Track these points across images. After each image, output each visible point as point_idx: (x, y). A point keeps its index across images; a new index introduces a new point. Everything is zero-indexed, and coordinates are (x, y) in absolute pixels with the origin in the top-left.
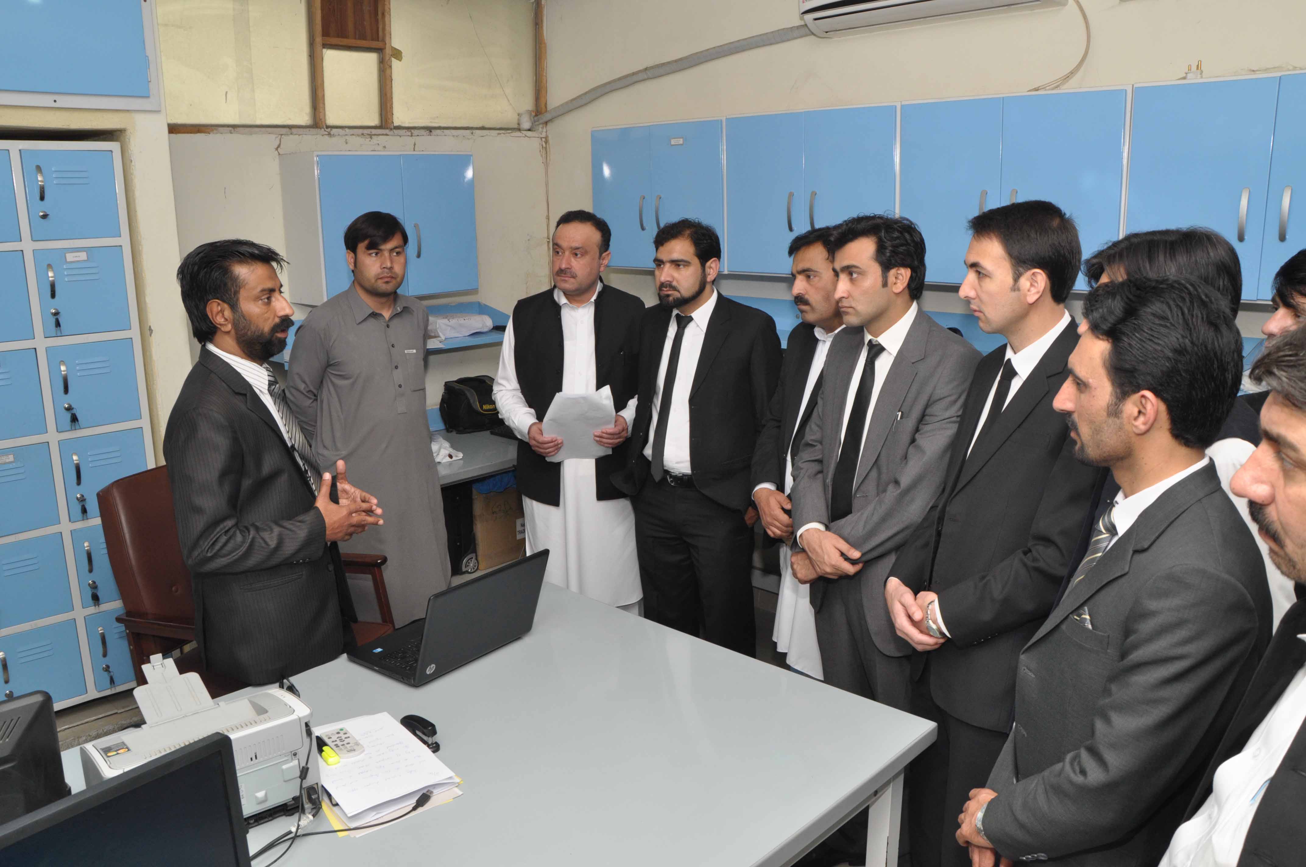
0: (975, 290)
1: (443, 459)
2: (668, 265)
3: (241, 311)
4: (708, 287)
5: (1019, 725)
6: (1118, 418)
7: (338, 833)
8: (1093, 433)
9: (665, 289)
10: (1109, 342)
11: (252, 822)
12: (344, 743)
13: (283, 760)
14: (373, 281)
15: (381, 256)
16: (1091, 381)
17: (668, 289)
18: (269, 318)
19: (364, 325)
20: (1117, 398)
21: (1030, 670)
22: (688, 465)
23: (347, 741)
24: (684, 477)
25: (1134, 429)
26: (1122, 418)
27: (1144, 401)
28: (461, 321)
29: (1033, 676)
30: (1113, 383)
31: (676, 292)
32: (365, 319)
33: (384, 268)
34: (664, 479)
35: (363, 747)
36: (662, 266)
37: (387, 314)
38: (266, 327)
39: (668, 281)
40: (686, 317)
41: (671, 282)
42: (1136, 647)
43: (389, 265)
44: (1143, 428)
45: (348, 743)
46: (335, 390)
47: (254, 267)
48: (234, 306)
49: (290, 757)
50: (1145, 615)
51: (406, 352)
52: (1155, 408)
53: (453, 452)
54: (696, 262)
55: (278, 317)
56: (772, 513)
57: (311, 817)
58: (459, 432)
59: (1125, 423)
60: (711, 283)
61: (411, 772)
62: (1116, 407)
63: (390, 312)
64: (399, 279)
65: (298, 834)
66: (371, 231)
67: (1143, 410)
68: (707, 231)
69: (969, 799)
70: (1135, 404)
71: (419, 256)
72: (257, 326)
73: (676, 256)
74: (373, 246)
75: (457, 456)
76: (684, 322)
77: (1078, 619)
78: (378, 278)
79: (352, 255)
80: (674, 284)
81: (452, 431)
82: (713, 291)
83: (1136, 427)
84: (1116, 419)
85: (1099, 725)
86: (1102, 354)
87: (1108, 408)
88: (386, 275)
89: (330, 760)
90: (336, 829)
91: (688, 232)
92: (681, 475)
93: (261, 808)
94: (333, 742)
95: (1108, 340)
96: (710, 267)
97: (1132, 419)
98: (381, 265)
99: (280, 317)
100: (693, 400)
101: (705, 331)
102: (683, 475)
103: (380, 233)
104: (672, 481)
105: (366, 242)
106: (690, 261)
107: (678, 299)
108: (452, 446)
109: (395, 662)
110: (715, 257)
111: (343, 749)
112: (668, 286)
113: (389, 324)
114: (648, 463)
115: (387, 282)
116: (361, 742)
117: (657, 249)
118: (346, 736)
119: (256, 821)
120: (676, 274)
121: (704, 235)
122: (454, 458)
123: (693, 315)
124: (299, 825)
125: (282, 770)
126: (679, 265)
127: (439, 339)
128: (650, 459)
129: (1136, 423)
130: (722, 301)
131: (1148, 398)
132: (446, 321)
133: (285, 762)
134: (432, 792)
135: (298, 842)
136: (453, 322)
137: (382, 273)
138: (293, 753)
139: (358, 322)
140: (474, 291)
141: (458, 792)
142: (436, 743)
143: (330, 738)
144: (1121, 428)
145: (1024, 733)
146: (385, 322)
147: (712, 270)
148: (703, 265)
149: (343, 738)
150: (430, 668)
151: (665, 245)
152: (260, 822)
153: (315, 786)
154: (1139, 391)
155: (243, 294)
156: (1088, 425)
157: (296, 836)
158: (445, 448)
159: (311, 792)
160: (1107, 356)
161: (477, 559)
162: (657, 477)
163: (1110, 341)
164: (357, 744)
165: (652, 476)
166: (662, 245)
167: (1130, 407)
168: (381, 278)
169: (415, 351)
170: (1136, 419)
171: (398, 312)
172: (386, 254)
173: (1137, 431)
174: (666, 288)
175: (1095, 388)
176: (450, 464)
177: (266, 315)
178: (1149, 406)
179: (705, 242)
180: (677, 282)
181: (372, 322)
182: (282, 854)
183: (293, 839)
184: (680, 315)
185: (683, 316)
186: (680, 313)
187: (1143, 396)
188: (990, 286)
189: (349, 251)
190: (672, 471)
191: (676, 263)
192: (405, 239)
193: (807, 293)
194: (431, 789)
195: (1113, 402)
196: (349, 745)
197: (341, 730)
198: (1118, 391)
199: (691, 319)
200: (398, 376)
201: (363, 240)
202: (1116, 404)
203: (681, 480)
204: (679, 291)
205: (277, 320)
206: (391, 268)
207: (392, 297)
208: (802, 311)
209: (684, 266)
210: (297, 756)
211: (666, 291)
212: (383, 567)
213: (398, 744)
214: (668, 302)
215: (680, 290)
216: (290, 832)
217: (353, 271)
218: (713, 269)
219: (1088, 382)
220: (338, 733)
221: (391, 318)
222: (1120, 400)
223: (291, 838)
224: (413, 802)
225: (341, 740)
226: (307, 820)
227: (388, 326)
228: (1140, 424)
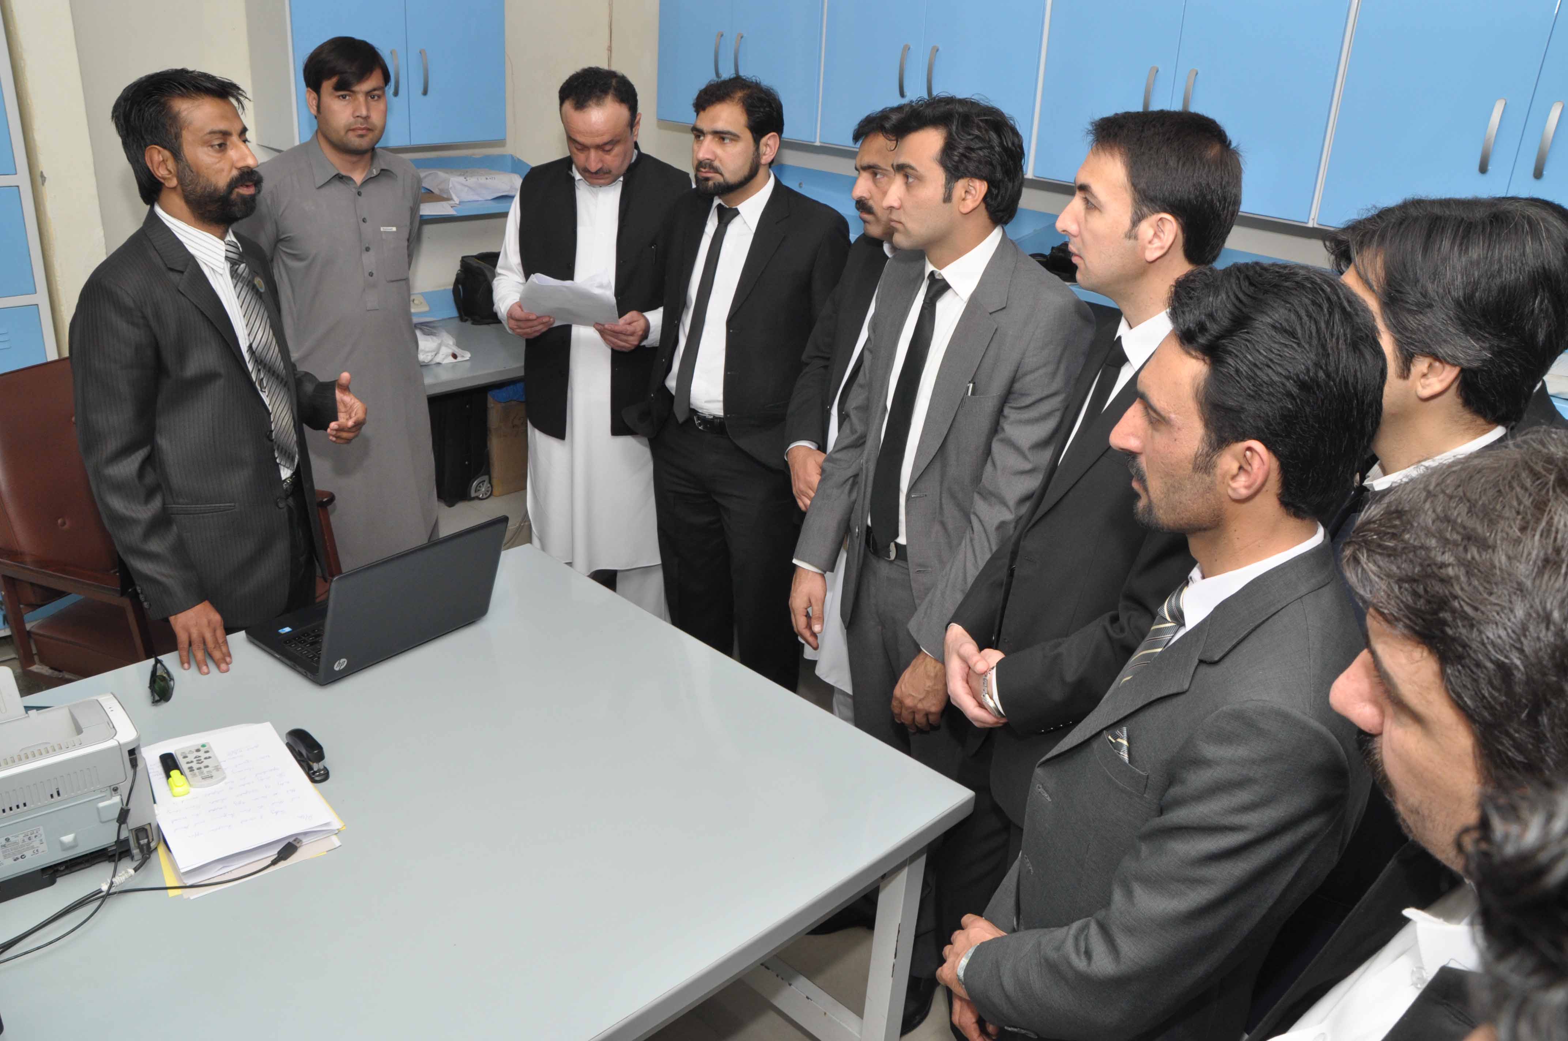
0: (1079, 225)
1: (444, 359)
2: (709, 138)
3: (186, 160)
4: (762, 172)
5: (1025, 856)
6: (1209, 474)
7: (169, 891)
8: (1168, 490)
9: (703, 170)
10: (1205, 363)
11: (62, 868)
12: (202, 765)
13: (99, 796)
14: (342, 133)
15: (355, 100)
16: (1173, 416)
17: (706, 170)
18: (223, 170)
19: (325, 191)
20: (1211, 445)
21: (1047, 791)
22: (720, 405)
23: (206, 762)
24: (716, 420)
25: (1230, 492)
26: (1215, 475)
27: (1248, 453)
28: (482, 180)
29: (1049, 799)
30: (1207, 424)
31: (718, 175)
32: (328, 182)
33: (358, 116)
34: (689, 421)
35: (224, 773)
36: (702, 138)
37: (358, 177)
38: (222, 181)
39: (708, 159)
40: (731, 209)
41: (712, 161)
42: (1179, 802)
43: (364, 113)
44: (1244, 492)
45: (207, 767)
46: (288, 274)
47: (200, 101)
48: (177, 154)
49: (108, 792)
50: (1199, 762)
51: (382, 229)
52: (1266, 467)
53: (458, 351)
54: (747, 136)
55: (236, 168)
56: (808, 479)
57: (132, 872)
58: (475, 322)
59: (1217, 483)
60: (768, 166)
61: (277, 813)
62: (1208, 459)
63: (364, 175)
64: (377, 132)
65: (111, 892)
66: (340, 64)
67: (1246, 467)
68: (766, 95)
69: (961, 928)
70: (1235, 457)
71: (425, 93)
72: (208, 180)
73: (721, 126)
74: (344, 87)
75: (463, 356)
76: (727, 215)
77: (1114, 741)
78: (349, 130)
79: (314, 95)
80: (716, 163)
81: (466, 321)
82: (770, 177)
83: (1234, 490)
84: (1205, 476)
85: (1118, 896)
86: (1194, 379)
87: (1196, 458)
88: (360, 126)
89: (176, 790)
90: (168, 885)
91: (739, 94)
92: (712, 417)
93: (65, 856)
94: (188, 763)
95: (1204, 360)
96: (767, 145)
97: (1228, 477)
98: (354, 112)
99: (240, 169)
100: (733, 321)
101: (754, 231)
102: (714, 417)
103: (354, 69)
104: (700, 424)
105: (334, 80)
106: (740, 135)
107: (720, 184)
108: (459, 344)
109: (303, 649)
110: (774, 131)
111: (197, 774)
112: (707, 166)
113: (362, 191)
114: (671, 397)
115: (361, 136)
116: (224, 765)
117: (697, 115)
118: (207, 755)
119: (67, 868)
120: (719, 151)
121: (761, 100)
122: (459, 359)
123: (740, 207)
124: (112, 883)
125: (98, 809)
126: (723, 139)
127: (451, 202)
128: (673, 392)
129: (1234, 485)
130: (780, 192)
131: (1256, 452)
132: (461, 179)
133: (103, 799)
134: (300, 841)
135: (109, 902)
136: (472, 181)
137: (356, 123)
138: (112, 787)
139: (317, 186)
140: (501, 143)
141: (336, 841)
142: (325, 769)
143: (185, 757)
144: (1210, 489)
145: (1031, 868)
146: (355, 188)
147: (768, 149)
148: (757, 141)
149: (202, 758)
150: (339, 663)
151: (707, 111)
152: (73, 870)
153: (148, 827)
154: (1243, 440)
155: (187, 137)
156: (1161, 478)
157: (109, 894)
158: (447, 346)
159: (140, 835)
160: (1202, 383)
161: (490, 482)
162: (681, 417)
163: (1208, 361)
164: (218, 768)
165: (674, 414)
166: (704, 109)
167: (1228, 461)
168: (353, 130)
169: (394, 229)
170: (1234, 477)
171: (373, 176)
172: (361, 98)
173: (1235, 496)
174: (705, 168)
175: (1179, 429)
176: (454, 366)
177: (218, 165)
178: (1256, 463)
179: (762, 110)
180: (720, 161)
181: (338, 186)
182: (84, 920)
183: (104, 898)
184: (723, 206)
185: (726, 208)
186: (723, 204)
187: (1249, 449)
188: (1098, 223)
189: (309, 89)
190: (700, 411)
191: (721, 136)
192: (386, 78)
193: (871, 198)
194: (300, 837)
195: (1204, 451)
196: (207, 769)
197: (203, 746)
198: (1213, 436)
199: (736, 213)
200: (369, 260)
201: (329, 77)
202: (1208, 455)
203: (712, 423)
204: (721, 174)
205: (235, 173)
206: (367, 118)
207: (368, 156)
208: (865, 221)
209: (732, 140)
210: (119, 791)
211: (705, 173)
212: (330, 508)
213: (271, 770)
214: (707, 187)
215: (723, 173)
216: (100, 891)
217: (316, 117)
218: (771, 148)
219: (1169, 417)
220: (198, 750)
221: (365, 182)
222: (1214, 450)
223: (100, 898)
224: (273, 853)
225: (199, 762)
226: (126, 873)
227: (359, 194)
228: (1241, 486)
